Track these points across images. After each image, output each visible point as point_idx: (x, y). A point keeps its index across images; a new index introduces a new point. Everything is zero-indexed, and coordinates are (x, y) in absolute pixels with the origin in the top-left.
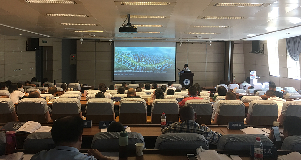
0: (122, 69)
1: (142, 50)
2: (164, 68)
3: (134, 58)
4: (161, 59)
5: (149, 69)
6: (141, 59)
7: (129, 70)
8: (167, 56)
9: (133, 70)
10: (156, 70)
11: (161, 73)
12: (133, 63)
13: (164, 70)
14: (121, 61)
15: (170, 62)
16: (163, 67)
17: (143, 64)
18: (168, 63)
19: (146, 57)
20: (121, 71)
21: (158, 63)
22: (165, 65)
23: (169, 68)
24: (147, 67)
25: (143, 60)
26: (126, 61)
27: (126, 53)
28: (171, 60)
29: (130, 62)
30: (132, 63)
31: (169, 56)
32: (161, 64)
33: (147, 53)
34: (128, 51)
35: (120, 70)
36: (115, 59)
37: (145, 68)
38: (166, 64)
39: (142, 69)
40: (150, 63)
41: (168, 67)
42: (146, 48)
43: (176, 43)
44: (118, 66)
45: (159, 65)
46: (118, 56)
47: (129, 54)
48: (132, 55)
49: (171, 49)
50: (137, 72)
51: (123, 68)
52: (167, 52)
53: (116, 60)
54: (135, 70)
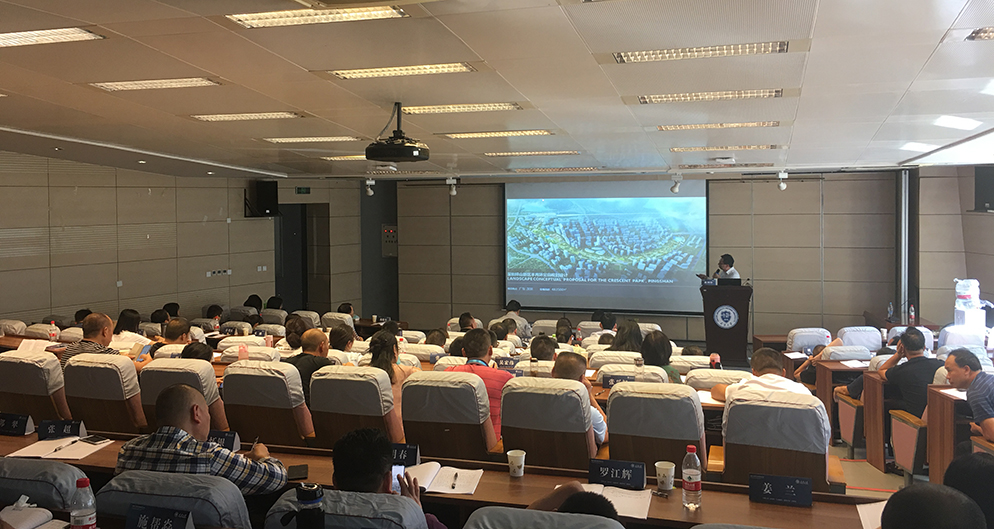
0: (531, 272)
1: (592, 210)
2: (666, 268)
3: (568, 234)
4: (657, 237)
5: (618, 271)
6: (589, 238)
7: (553, 275)
8: (676, 227)
9: (563, 272)
10: (640, 275)
11: (656, 283)
12: (565, 251)
13: (669, 275)
14: (527, 245)
15: (688, 248)
16: (663, 263)
17: (596, 256)
18: (680, 252)
19: (606, 230)
20: (527, 276)
21: (646, 250)
22: (669, 259)
23: (684, 267)
24: (610, 263)
25: (596, 241)
26: (541, 245)
27: (543, 218)
28: (691, 242)
29: (554, 248)
30: (560, 250)
31: (683, 228)
32: (656, 253)
33: (607, 217)
34: (547, 212)
35: (525, 274)
36: (509, 238)
37: (605, 267)
38: (675, 253)
39: (593, 272)
40: (619, 252)
41: (679, 263)
42: (605, 203)
43: (707, 181)
44: (517, 262)
45: (649, 259)
46: (518, 229)
47: (551, 222)
48: (561, 226)
49: (689, 204)
50: (578, 279)
51: (534, 267)
52: (677, 215)
53: (510, 243)
54: (572, 273)
